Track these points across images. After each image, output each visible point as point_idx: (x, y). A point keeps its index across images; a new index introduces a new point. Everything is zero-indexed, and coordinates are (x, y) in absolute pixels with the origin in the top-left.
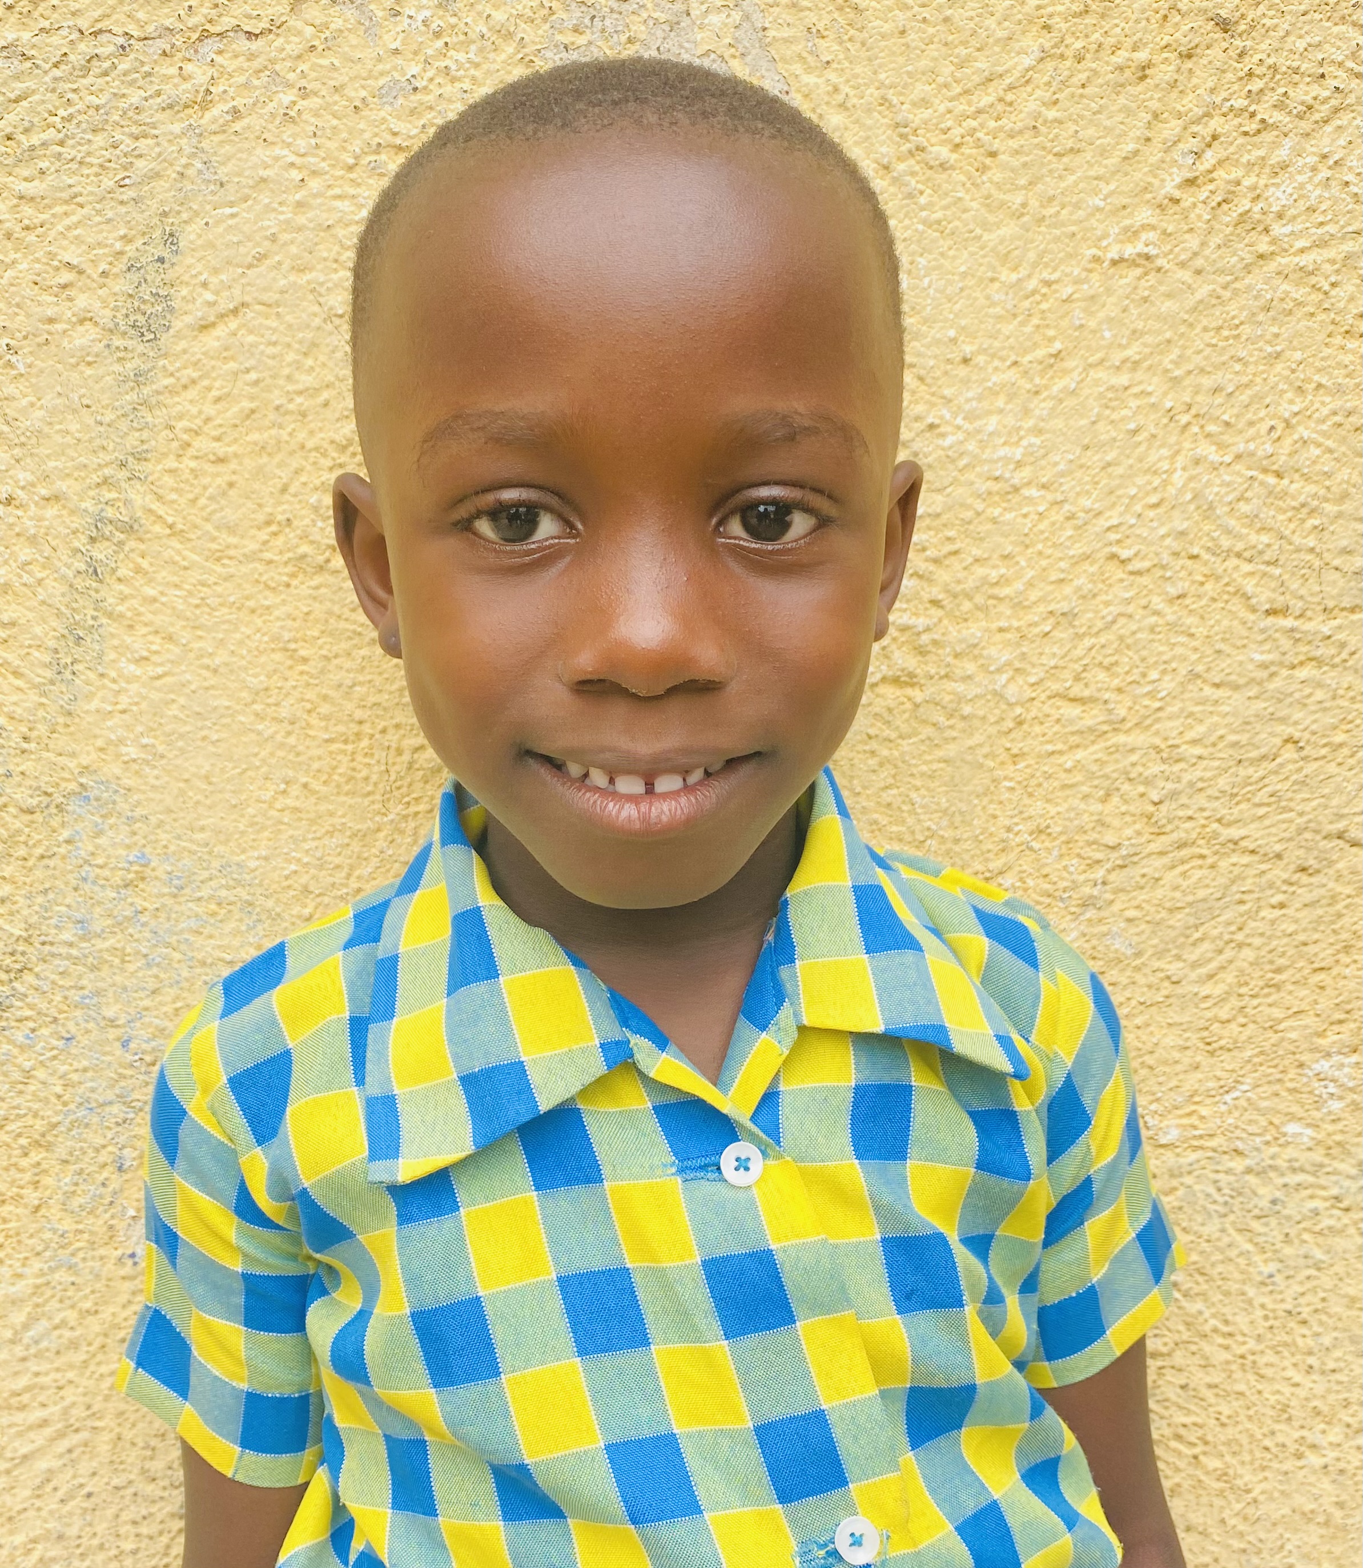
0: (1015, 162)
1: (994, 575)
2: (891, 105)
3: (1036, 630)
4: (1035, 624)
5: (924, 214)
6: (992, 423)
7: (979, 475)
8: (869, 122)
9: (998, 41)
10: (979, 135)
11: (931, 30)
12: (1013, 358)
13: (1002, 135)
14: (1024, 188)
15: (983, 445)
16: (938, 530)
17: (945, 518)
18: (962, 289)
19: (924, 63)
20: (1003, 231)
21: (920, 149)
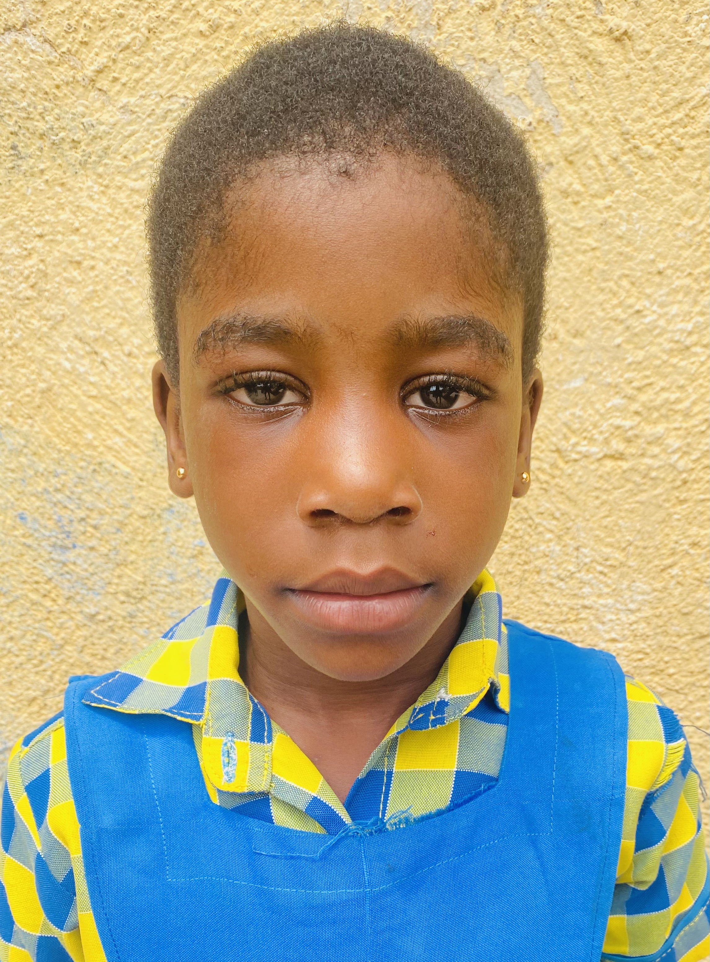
0: (694, 153)
1: (673, 397)
2: (619, 122)
3: (697, 430)
4: (696, 426)
5: (637, 186)
6: (674, 309)
7: (666, 340)
8: (606, 132)
9: (686, 80)
10: (673, 138)
11: (645, 75)
12: (689, 270)
13: (687, 137)
14: (699, 169)
15: (669, 322)
16: (640, 372)
17: (644, 364)
18: (659, 231)
19: (640, 95)
20: (686, 196)
21: (636, 147)
